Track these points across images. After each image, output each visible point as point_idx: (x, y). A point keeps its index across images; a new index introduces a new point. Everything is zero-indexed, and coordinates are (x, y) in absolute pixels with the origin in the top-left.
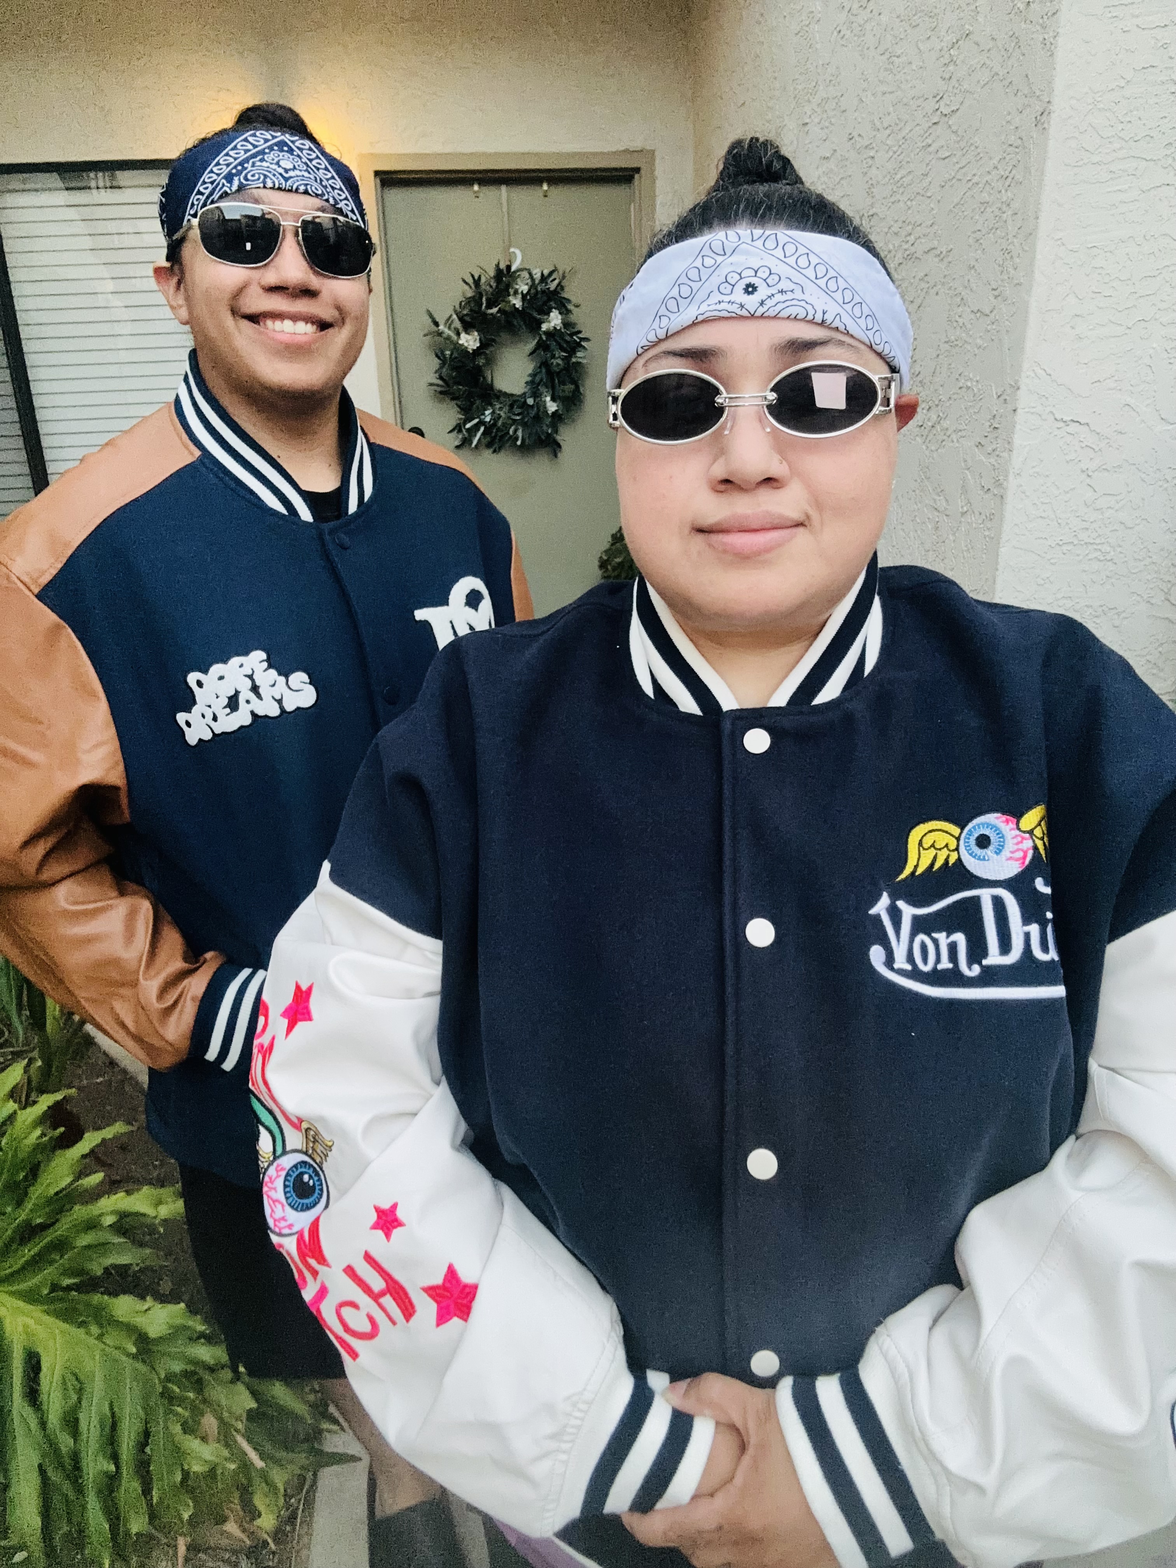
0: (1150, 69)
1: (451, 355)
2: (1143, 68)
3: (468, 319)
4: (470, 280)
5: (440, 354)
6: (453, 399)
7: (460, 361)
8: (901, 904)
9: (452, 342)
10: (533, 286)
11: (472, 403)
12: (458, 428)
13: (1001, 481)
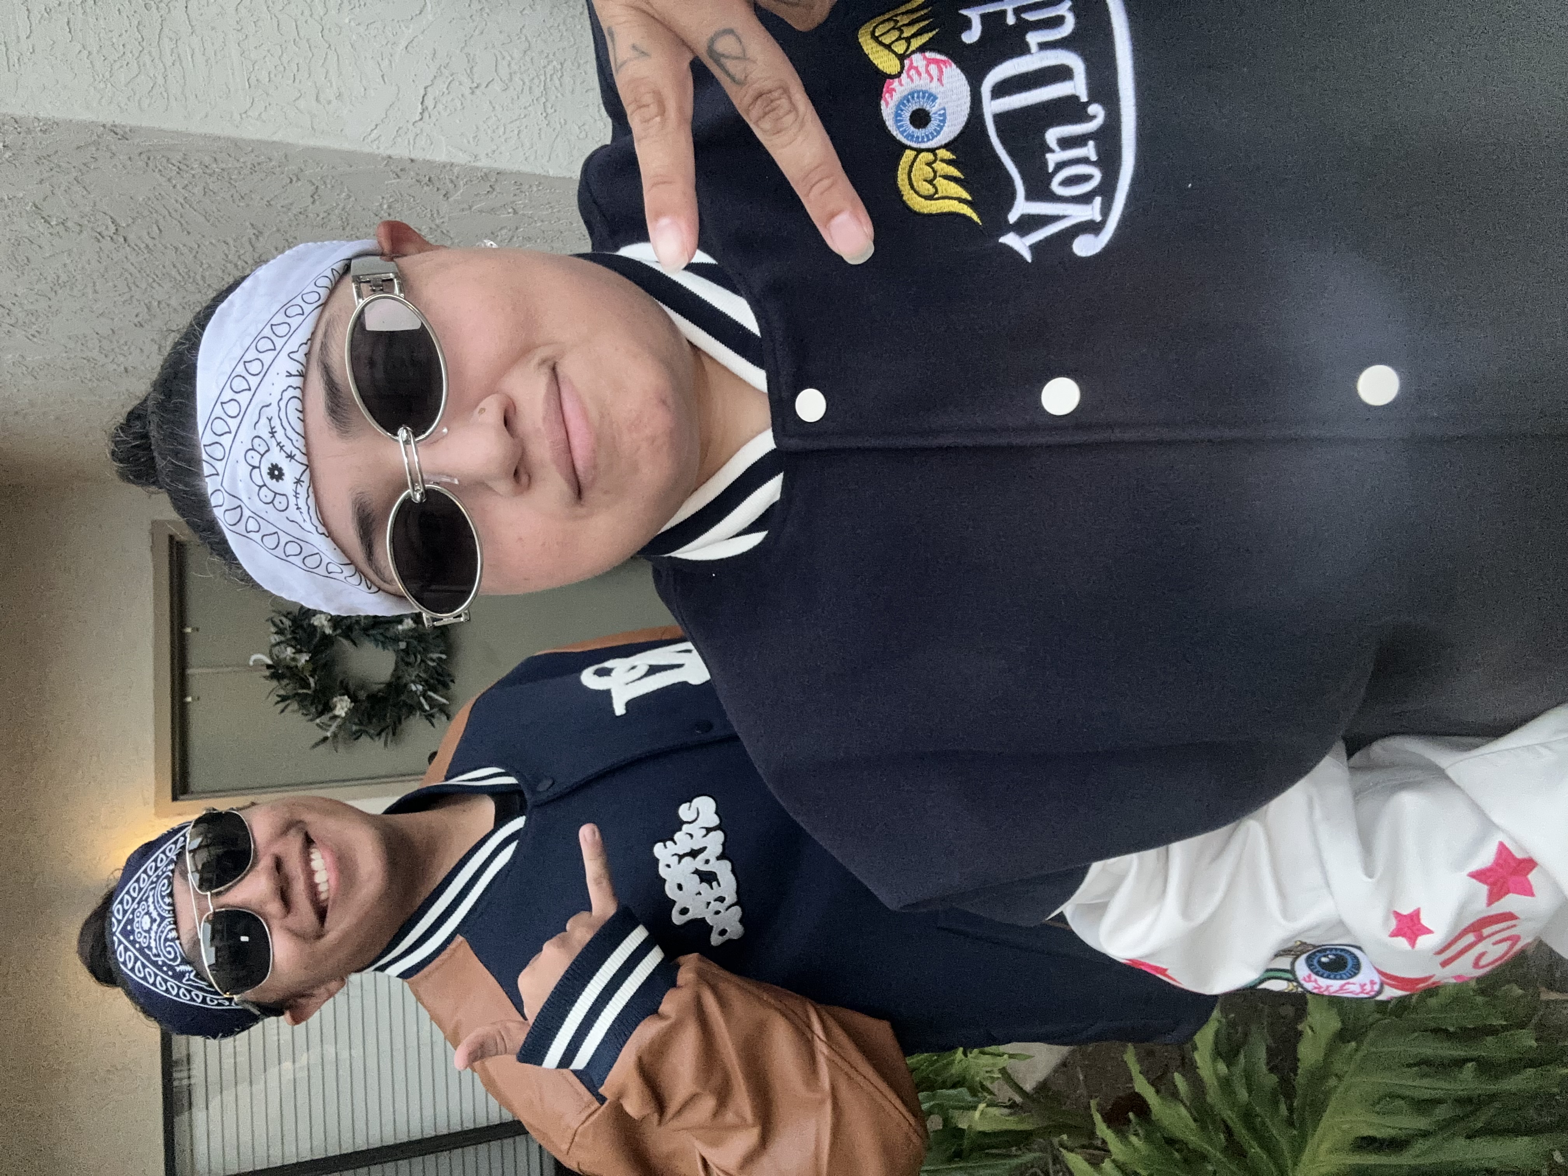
0: (71, 25)
1: (356, 724)
2: (70, 32)
3: (320, 708)
4: (281, 706)
5: (354, 737)
6: (400, 722)
7: (363, 715)
8: (1013, 217)
9: (344, 723)
10: (287, 643)
11: (405, 704)
12: (430, 717)
13: (482, 174)
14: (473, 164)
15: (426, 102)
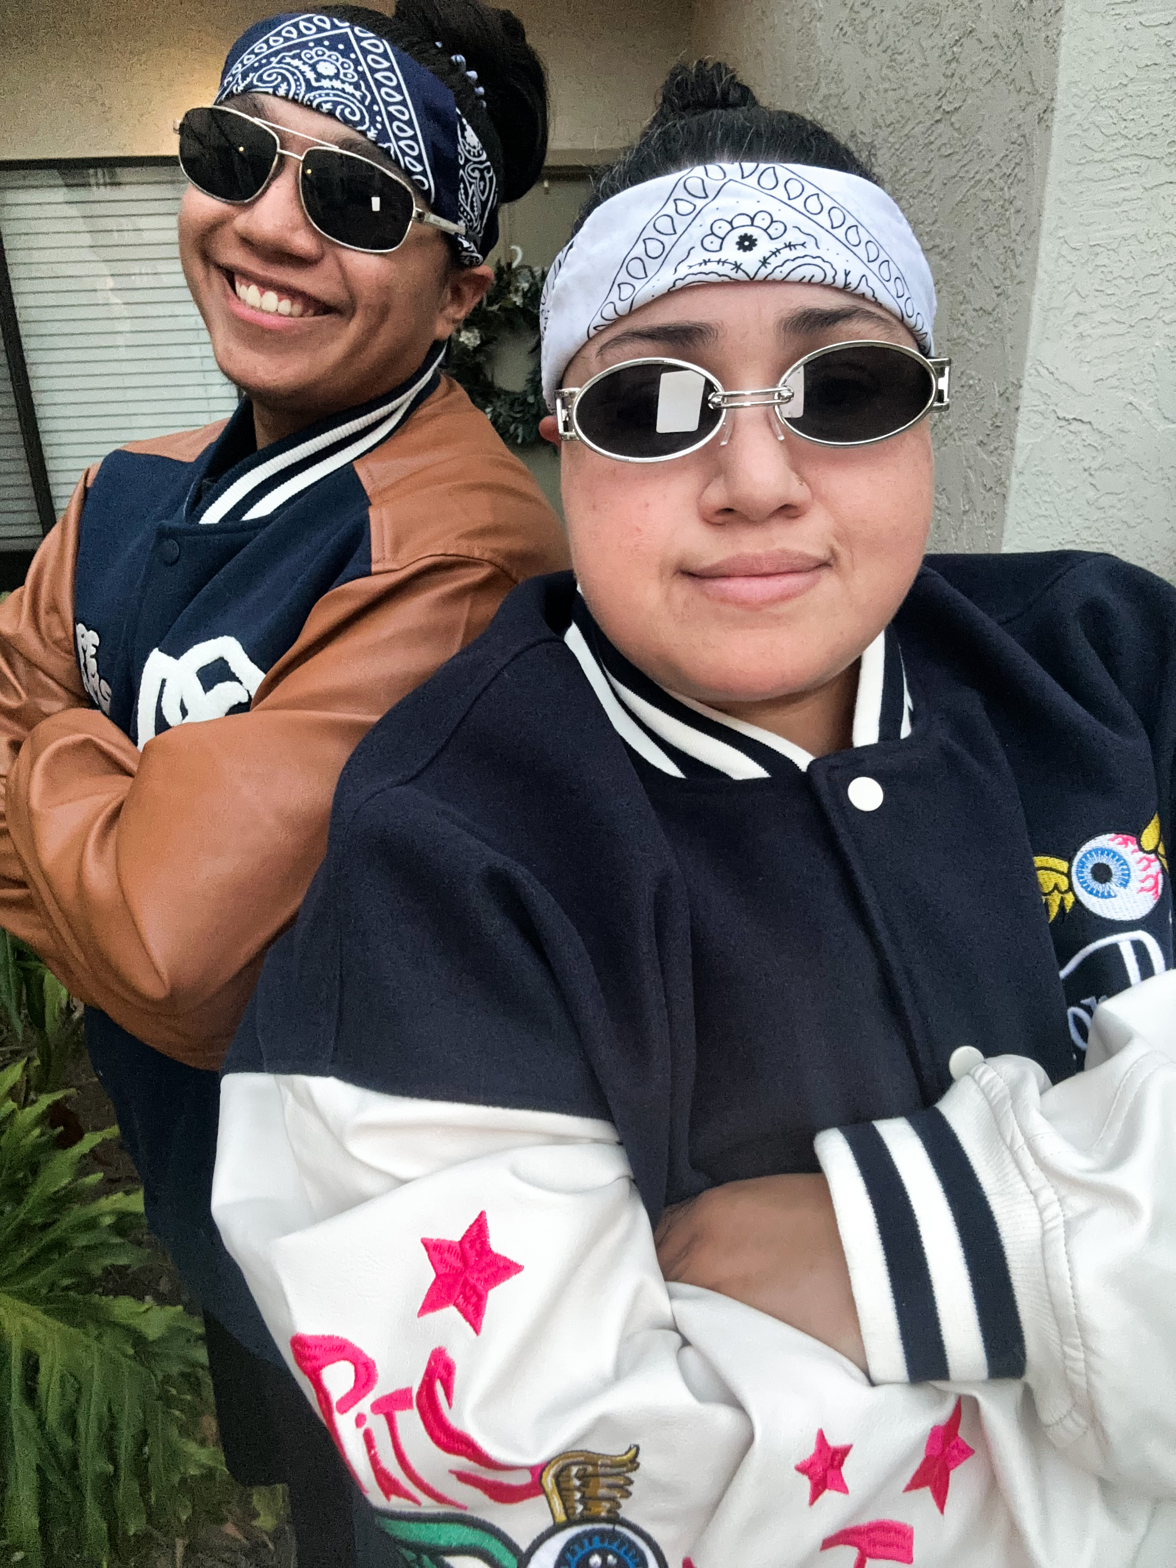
0: (1154, 67)
2: (1147, 66)
7: (460, 358)
10: (534, 283)
13: (1003, 480)
14: (1013, 469)
15: (1075, 423)
